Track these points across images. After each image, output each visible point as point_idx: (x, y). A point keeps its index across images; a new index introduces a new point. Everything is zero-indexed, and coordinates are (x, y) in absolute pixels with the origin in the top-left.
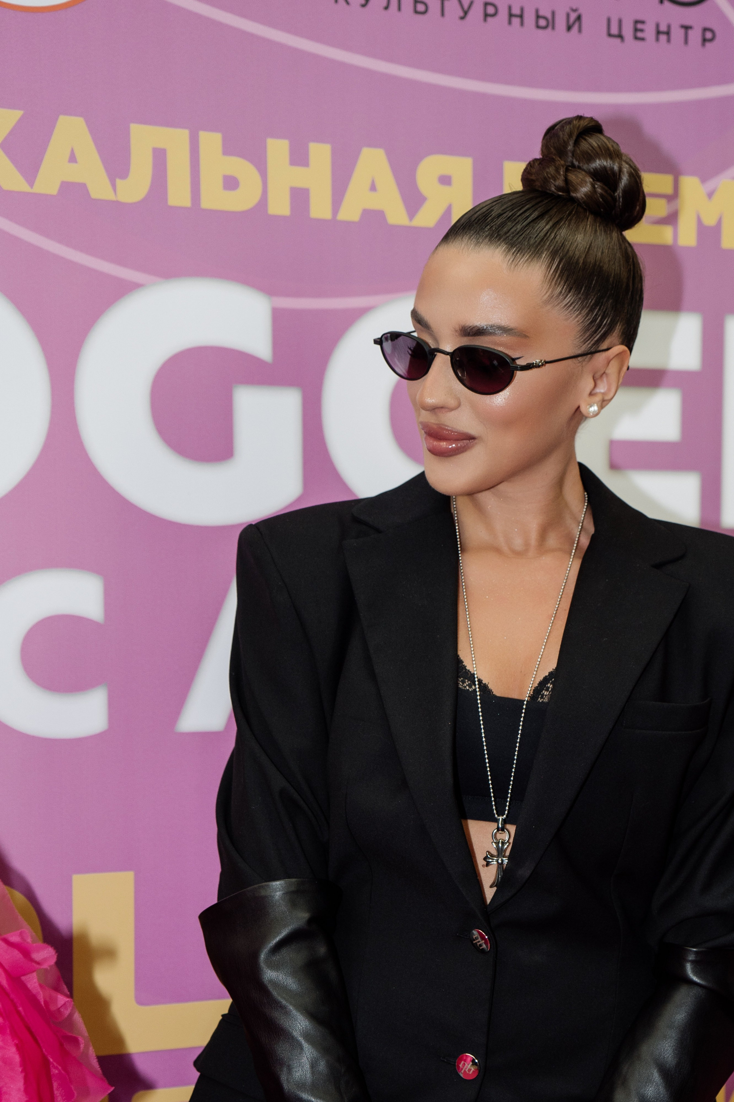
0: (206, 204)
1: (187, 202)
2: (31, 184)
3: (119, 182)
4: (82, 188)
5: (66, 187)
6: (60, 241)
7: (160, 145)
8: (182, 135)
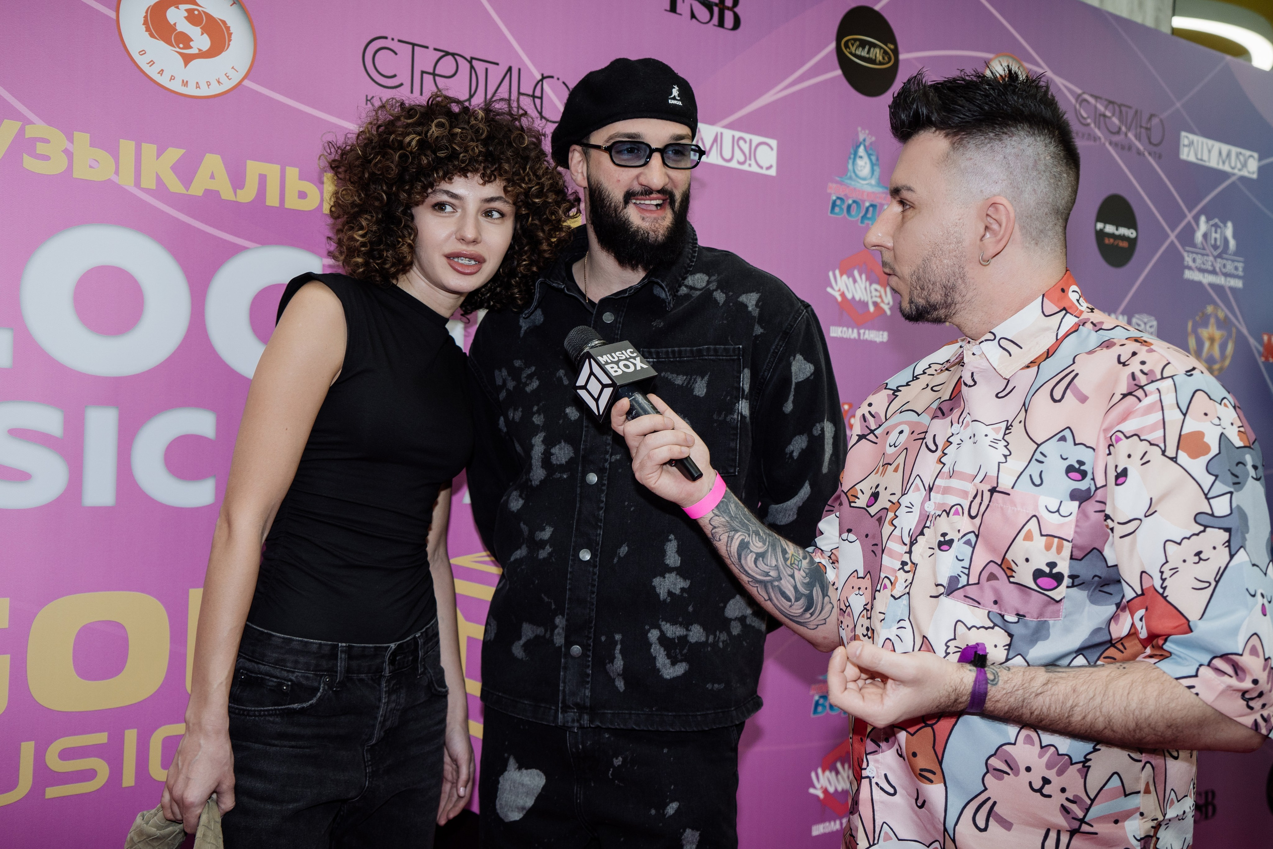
0: (288, 205)
1: (278, 205)
2: (187, 189)
3: (238, 191)
4: (217, 192)
5: (207, 192)
6: (202, 222)
7: (264, 173)
8: (277, 168)
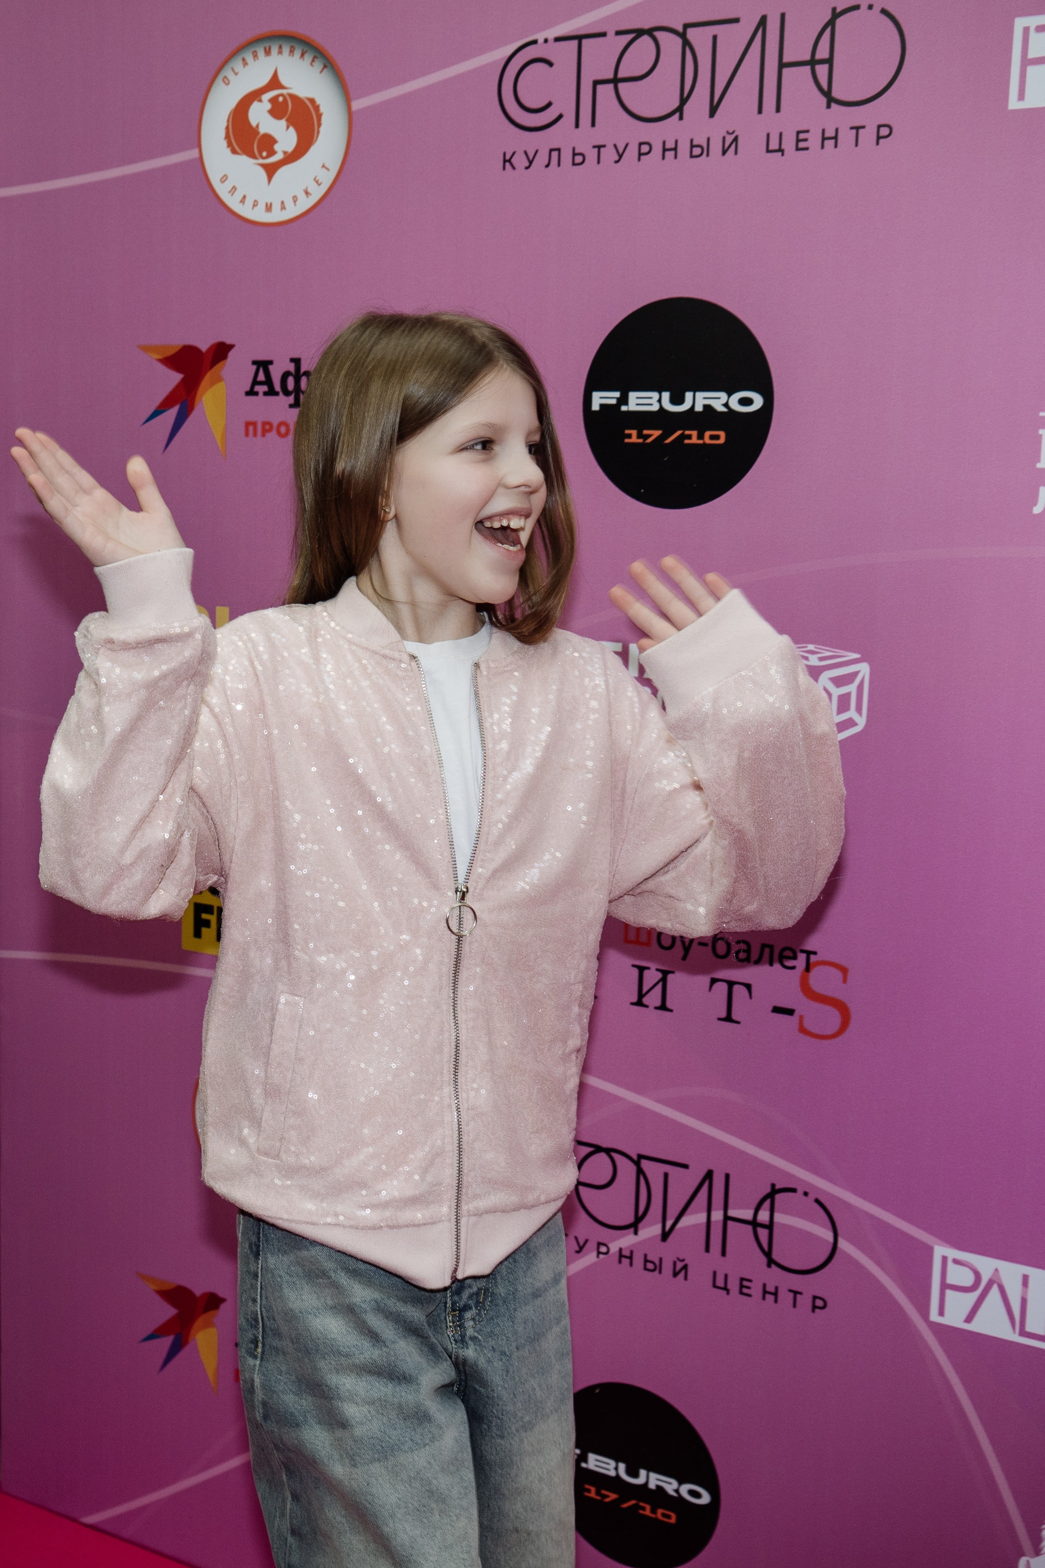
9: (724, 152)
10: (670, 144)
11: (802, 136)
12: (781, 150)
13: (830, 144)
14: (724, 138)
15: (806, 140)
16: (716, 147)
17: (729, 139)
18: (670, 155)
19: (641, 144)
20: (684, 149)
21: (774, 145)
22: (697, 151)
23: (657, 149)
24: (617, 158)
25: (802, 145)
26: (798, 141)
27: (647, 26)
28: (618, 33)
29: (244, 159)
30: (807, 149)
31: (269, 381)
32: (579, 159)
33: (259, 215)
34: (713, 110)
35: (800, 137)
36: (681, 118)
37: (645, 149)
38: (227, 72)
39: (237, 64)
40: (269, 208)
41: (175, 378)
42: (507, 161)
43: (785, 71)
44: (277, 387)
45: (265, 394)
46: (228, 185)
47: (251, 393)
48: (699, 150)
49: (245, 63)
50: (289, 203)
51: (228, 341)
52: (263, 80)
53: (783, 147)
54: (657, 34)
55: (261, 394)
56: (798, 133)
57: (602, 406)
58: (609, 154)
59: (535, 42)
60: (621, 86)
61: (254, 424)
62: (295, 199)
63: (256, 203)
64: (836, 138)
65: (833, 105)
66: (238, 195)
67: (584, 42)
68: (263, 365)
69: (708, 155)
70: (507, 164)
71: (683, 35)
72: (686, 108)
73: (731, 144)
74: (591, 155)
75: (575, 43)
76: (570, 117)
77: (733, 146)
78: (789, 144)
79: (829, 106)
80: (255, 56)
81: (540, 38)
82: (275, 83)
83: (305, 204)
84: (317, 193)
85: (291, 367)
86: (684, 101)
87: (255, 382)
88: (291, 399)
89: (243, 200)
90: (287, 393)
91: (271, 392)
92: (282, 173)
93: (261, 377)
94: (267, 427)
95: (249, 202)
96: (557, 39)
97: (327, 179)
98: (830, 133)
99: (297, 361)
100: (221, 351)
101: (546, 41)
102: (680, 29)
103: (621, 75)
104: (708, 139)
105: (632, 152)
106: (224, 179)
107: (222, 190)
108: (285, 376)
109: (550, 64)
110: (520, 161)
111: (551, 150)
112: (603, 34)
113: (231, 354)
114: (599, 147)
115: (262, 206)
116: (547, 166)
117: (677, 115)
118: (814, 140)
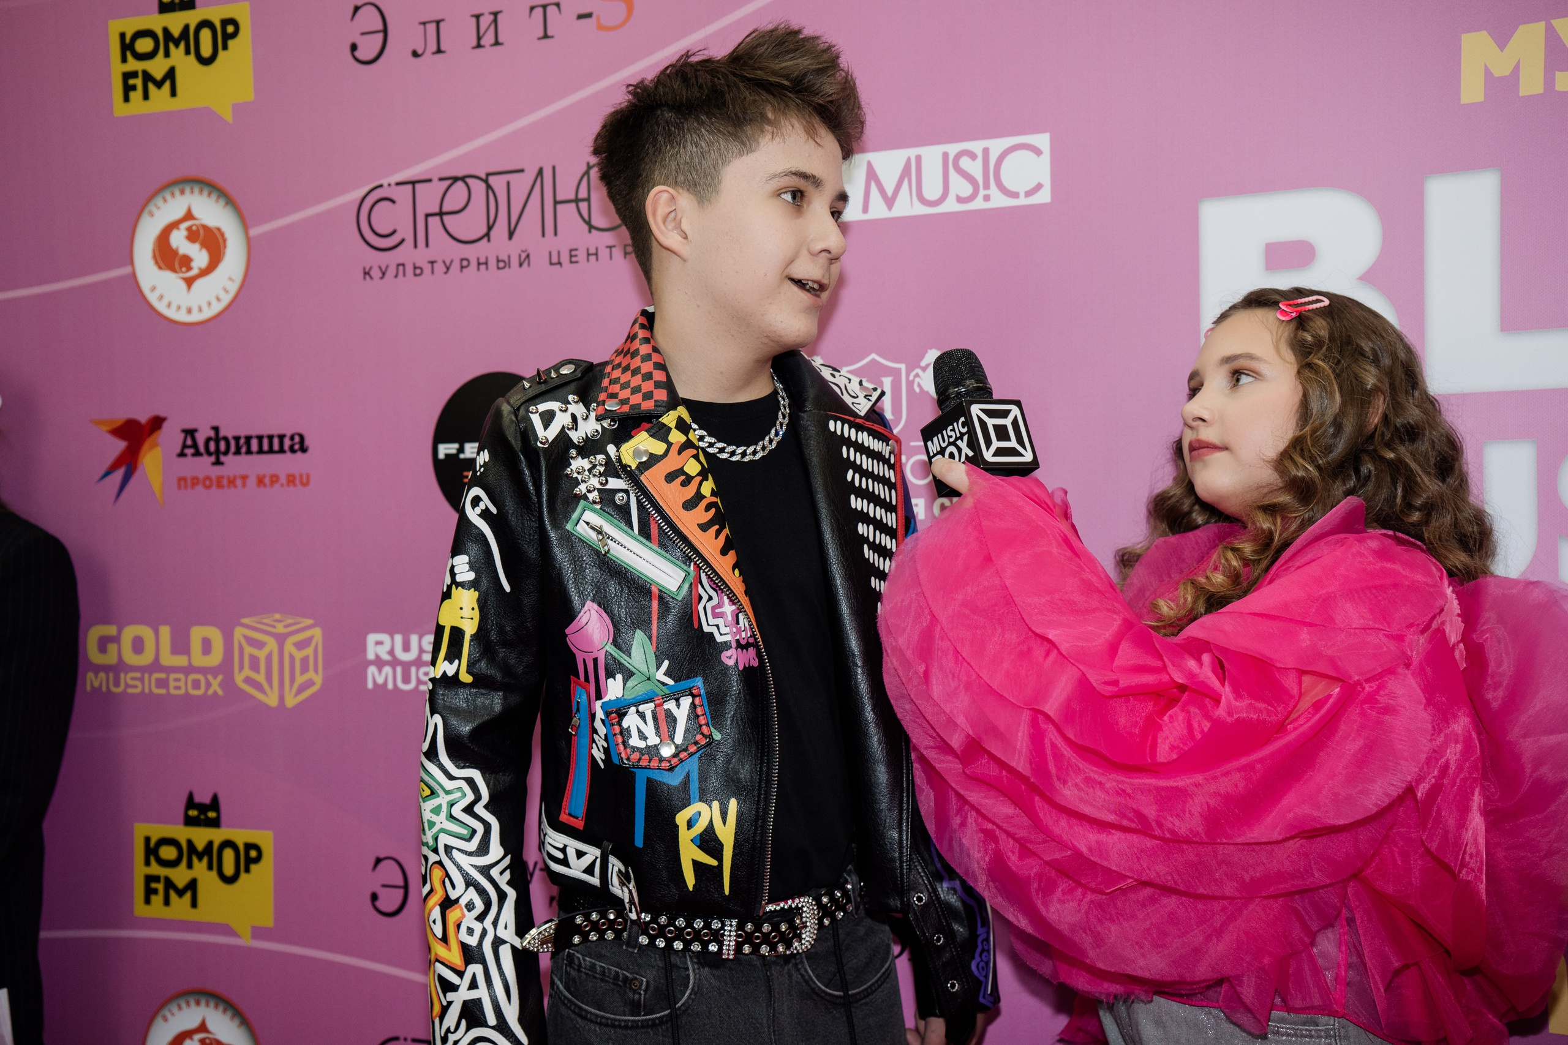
9: (521, 265)
10: (482, 260)
11: (573, 253)
12: (560, 263)
13: (593, 258)
14: (520, 256)
15: (576, 256)
16: (515, 262)
17: (524, 255)
18: (483, 267)
19: (462, 260)
20: (492, 263)
21: (555, 260)
22: (501, 265)
23: (474, 263)
24: (445, 270)
25: (574, 259)
26: (571, 256)
27: (460, 174)
28: (441, 179)
29: (168, 275)
30: (577, 262)
31: (195, 445)
32: (418, 271)
33: (182, 317)
34: (511, 235)
35: (572, 254)
36: (489, 240)
37: (465, 263)
38: (151, 207)
39: (158, 201)
40: (189, 311)
41: (121, 445)
42: (367, 273)
43: (559, 207)
44: (202, 449)
45: (194, 455)
46: (157, 294)
47: (182, 454)
48: (503, 264)
49: (165, 200)
50: (205, 307)
51: (162, 414)
52: (180, 213)
53: (562, 261)
54: (469, 180)
55: (189, 455)
56: (571, 251)
57: (447, 455)
58: (439, 267)
59: (381, 186)
60: (446, 218)
61: (185, 479)
62: (209, 304)
63: (179, 308)
64: (596, 254)
65: (593, 231)
66: (165, 302)
67: (418, 186)
68: (190, 433)
69: (509, 267)
70: (367, 277)
71: (486, 181)
72: (493, 233)
73: (525, 259)
74: (427, 268)
75: (410, 187)
76: (410, 241)
77: (526, 262)
78: (565, 259)
79: (590, 232)
80: (173, 195)
81: (385, 182)
82: (189, 216)
83: (217, 308)
84: (226, 299)
85: (212, 434)
86: (490, 228)
87: (185, 446)
88: (213, 459)
89: (169, 305)
90: (209, 454)
91: (197, 453)
92: (198, 284)
93: (189, 442)
94: (195, 481)
95: (174, 307)
96: (398, 184)
97: (233, 288)
98: (592, 251)
99: (216, 429)
100: (157, 423)
101: (389, 185)
102: (483, 176)
103: (445, 209)
104: (509, 257)
105: (456, 266)
106: (153, 289)
107: (152, 298)
108: (208, 441)
109: (393, 202)
110: (375, 273)
111: (398, 265)
112: (430, 180)
113: (165, 425)
114: (432, 263)
115: (184, 310)
116: (396, 276)
117: (485, 239)
118: (581, 255)
